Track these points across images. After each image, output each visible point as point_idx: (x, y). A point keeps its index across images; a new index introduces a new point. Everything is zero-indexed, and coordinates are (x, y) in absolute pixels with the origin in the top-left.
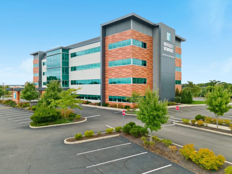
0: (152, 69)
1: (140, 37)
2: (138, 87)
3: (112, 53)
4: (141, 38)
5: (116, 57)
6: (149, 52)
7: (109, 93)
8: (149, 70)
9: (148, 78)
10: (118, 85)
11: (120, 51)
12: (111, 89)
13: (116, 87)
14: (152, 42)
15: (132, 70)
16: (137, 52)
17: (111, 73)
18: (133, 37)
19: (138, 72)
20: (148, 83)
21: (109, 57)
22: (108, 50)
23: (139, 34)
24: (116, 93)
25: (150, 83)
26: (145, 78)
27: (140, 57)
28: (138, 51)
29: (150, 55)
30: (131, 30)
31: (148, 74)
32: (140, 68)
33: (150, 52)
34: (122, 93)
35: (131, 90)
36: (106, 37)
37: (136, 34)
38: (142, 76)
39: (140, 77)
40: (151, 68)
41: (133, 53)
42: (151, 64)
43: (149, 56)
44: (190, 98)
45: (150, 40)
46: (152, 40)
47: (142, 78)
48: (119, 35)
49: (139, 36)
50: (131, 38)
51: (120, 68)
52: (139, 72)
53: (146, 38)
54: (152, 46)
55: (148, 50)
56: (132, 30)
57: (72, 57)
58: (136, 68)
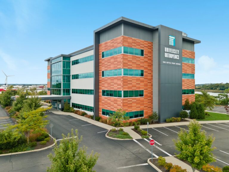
0: (152, 79)
1: (135, 43)
2: (131, 101)
3: (105, 62)
4: (135, 45)
5: (108, 67)
6: (147, 60)
7: (102, 105)
8: (147, 80)
9: (145, 89)
10: (110, 98)
11: (112, 60)
12: (104, 102)
13: (108, 100)
14: (152, 48)
15: (123, 82)
16: (129, 61)
17: (104, 84)
18: (124, 44)
19: (131, 84)
20: (145, 96)
21: (102, 66)
22: (101, 59)
23: (133, 40)
24: (108, 106)
25: (149, 95)
26: (141, 89)
27: (134, 67)
28: (131, 60)
29: (149, 63)
30: (121, 37)
31: (146, 85)
32: (134, 80)
33: (149, 59)
34: (113, 107)
35: (122, 104)
36: (100, 44)
37: (128, 40)
38: (137, 88)
39: (134, 89)
40: (151, 77)
41: (124, 63)
42: (150, 74)
43: (147, 64)
44: (201, 113)
45: (149, 46)
46: (152, 45)
47: (137, 90)
48: (111, 42)
49: (133, 43)
50: (122, 45)
51: (112, 78)
52: (133, 84)
53: (143, 43)
54: (151, 52)
55: (145, 57)
56: (123, 36)
57: (73, 65)
58: (128, 80)
